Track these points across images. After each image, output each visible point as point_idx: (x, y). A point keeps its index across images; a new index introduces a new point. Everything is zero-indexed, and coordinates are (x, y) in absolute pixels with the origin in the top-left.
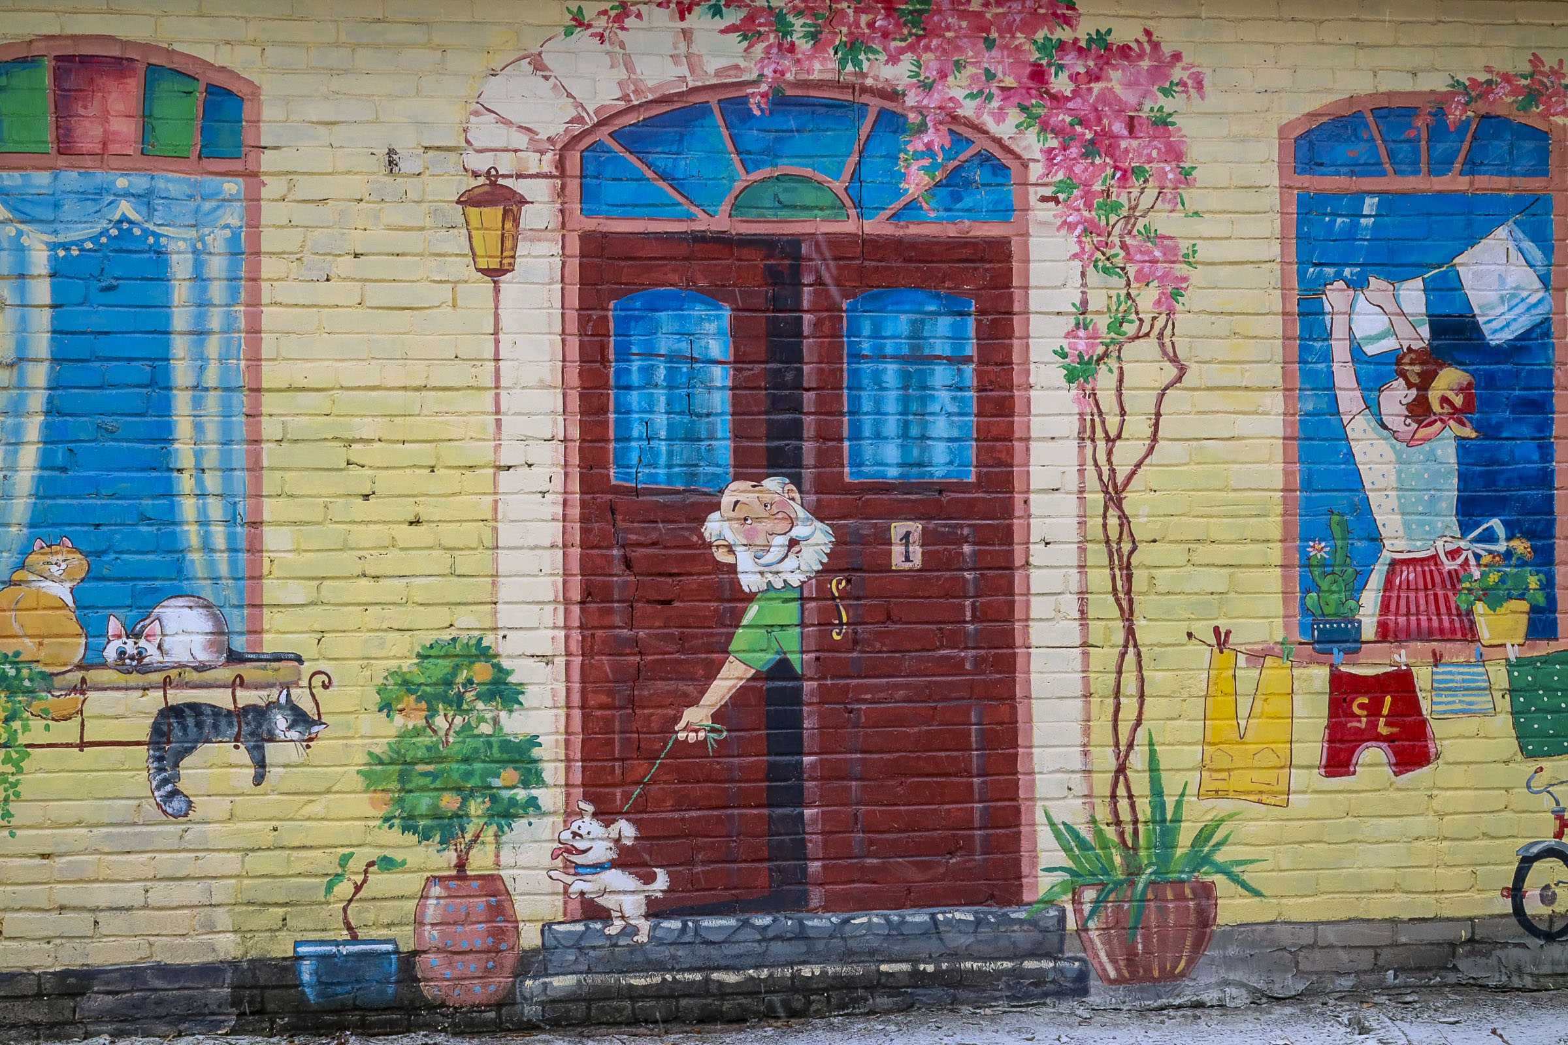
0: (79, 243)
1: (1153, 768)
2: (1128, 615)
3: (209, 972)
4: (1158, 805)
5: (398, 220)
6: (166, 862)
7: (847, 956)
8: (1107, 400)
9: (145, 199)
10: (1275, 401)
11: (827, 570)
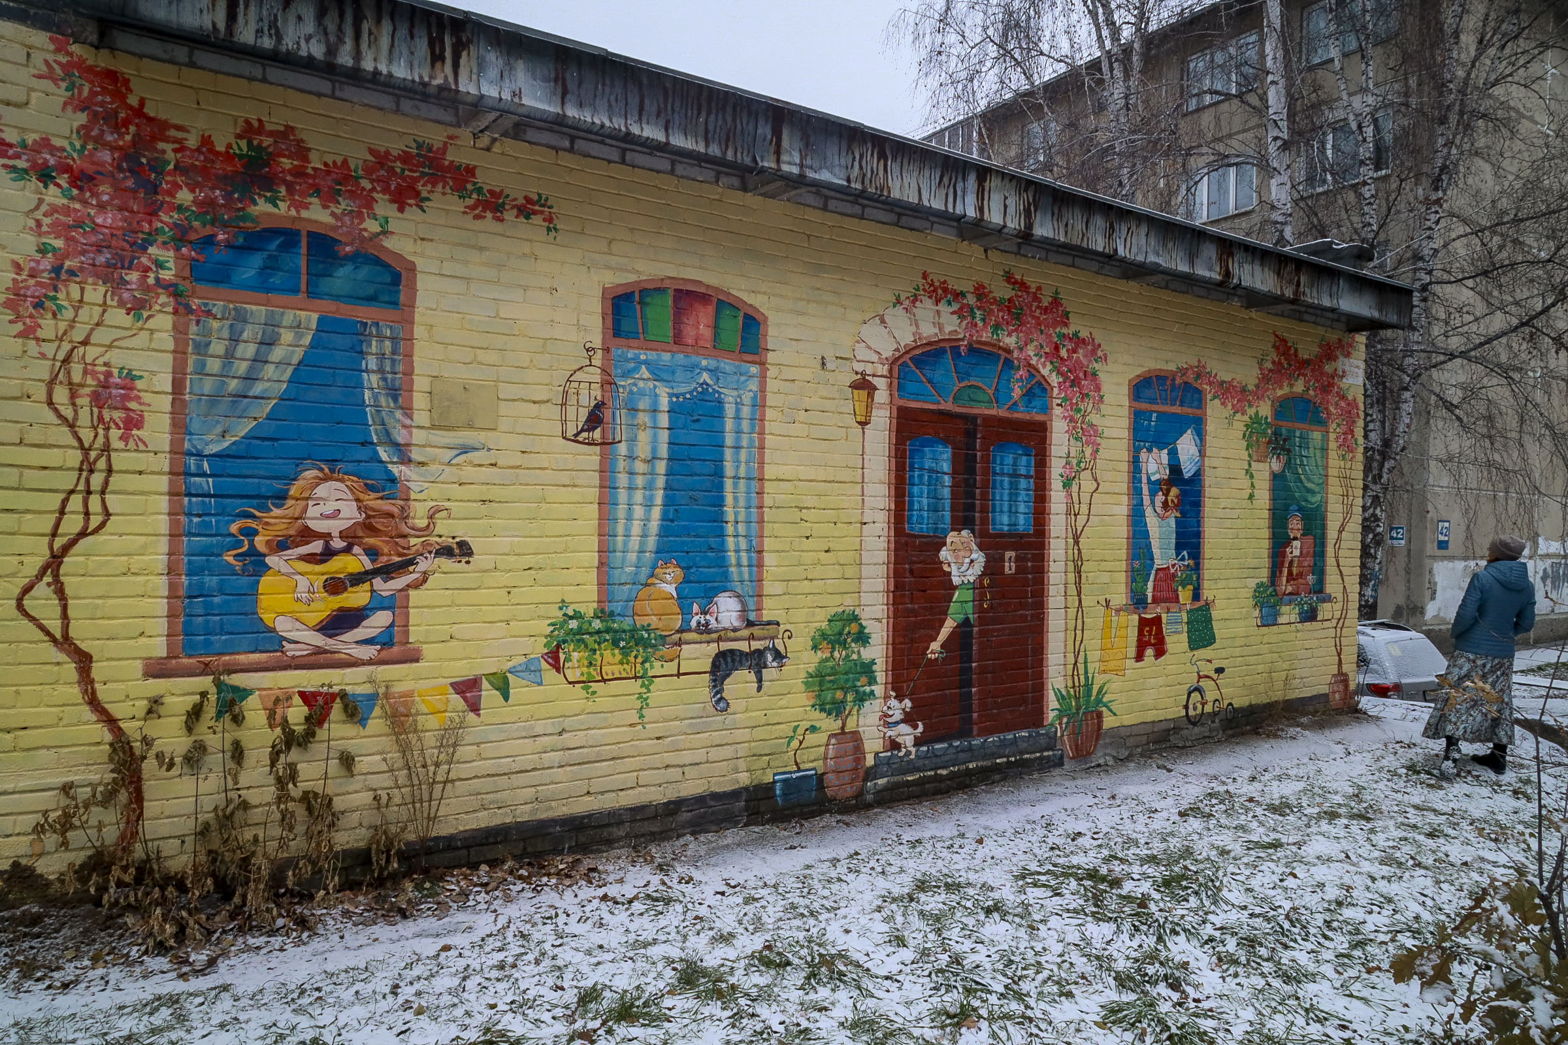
0: (683, 394)
1: (1086, 662)
2: (1079, 594)
3: (735, 794)
4: (1087, 678)
5: (825, 394)
6: (717, 737)
7: (984, 758)
8: (1075, 496)
9: (712, 371)
10: (1125, 499)
11: (984, 574)
